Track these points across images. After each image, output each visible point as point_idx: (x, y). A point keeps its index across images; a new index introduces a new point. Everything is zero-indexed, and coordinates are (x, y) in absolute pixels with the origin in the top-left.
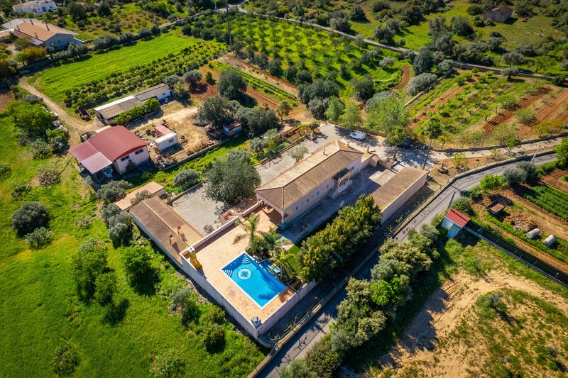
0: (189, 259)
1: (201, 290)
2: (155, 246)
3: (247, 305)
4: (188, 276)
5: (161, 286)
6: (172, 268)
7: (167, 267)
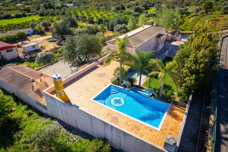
0: (55, 95)
1: (70, 128)
2: (18, 100)
3: (139, 130)
4: (53, 118)
5: (22, 134)
6: (35, 114)
7: (30, 115)
